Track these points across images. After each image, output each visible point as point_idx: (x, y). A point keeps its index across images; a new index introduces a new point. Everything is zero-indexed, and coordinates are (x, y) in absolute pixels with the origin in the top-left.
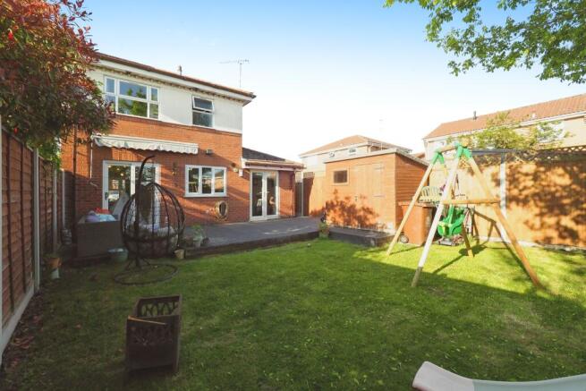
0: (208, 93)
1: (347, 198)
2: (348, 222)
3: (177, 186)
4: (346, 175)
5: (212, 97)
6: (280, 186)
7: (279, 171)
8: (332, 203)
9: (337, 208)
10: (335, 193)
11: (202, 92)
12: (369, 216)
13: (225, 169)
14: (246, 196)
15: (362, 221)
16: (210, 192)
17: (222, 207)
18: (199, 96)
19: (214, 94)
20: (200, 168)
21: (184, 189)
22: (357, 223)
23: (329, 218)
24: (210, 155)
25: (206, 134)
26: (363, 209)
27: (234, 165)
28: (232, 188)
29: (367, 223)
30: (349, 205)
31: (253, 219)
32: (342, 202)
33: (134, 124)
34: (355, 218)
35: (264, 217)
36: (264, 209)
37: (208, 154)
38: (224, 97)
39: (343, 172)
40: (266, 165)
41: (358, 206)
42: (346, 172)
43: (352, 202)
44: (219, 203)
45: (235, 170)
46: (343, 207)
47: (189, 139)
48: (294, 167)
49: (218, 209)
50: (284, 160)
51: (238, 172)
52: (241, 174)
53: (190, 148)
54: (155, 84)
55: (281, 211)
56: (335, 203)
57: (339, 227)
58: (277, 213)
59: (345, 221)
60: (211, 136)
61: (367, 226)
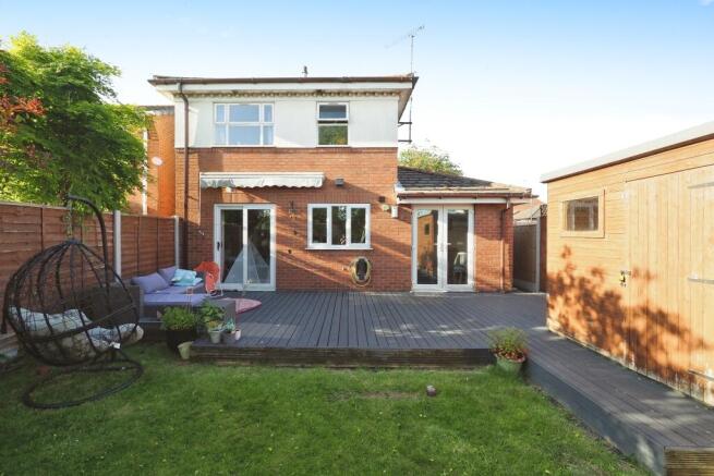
0: (339, 93)
1: (595, 272)
2: (601, 339)
3: (296, 233)
4: (596, 210)
5: (345, 98)
6: (476, 232)
7: (475, 205)
8: (560, 280)
9: (572, 294)
10: (564, 256)
11: (330, 93)
12: (668, 340)
13: (367, 207)
14: (407, 250)
15: (641, 347)
16: (344, 243)
17: (361, 267)
18: (327, 101)
19: (348, 93)
20: (329, 207)
21: (306, 237)
22: (623, 347)
23: (554, 314)
24: (342, 186)
25: (337, 156)
26: (646, 311)
27: (382, 200)
28: (378, 236)
29: (661, 359)
30: (600, 292)
31: (419, 288)
32: (583, 281)
33: (245, 156)
34: (619, 330)
35: (442, 287)
36: (442, 273)
37: (339, 186)
38: (365, 93)
39: (588, 201)
40: (439, 197)
41: (629, 300)
42: (595, 200)
43: (611, 283)
44: (356, 260)
45: (384, 207)
46: (586, 296)
47: (312, 167)
48: (507, 196)
49: (354, 269)
50: (488, 184)
51: (390, 211)
52: (394, 213)
53: (312, 179)
54: (268, 99)
55: (476, 279)
56: (567, 281)
57: (578, 345)
58: (470, 282)
59: (592, 332)
60: (344, 158)
61: (657, 369)
